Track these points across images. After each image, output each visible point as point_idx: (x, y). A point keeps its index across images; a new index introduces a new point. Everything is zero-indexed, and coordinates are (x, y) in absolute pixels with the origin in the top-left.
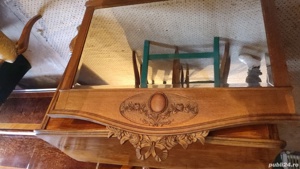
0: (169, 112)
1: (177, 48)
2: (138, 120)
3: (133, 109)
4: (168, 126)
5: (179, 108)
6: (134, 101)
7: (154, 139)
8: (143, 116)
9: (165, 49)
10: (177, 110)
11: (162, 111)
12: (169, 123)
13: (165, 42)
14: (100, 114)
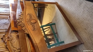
0: (31, 24)
1: (57, 33)
2: (27, 18)
3: (30, 16)
4: (27, 24)
5: (34, 26)
6: (32, 16)
7: (23, 21)
8: (29, 18)
9: (55, 30)
10: (33, 26)
11: (31, 23)
12: (28, 25)
13: (57, 28)
14: (27, 10)
